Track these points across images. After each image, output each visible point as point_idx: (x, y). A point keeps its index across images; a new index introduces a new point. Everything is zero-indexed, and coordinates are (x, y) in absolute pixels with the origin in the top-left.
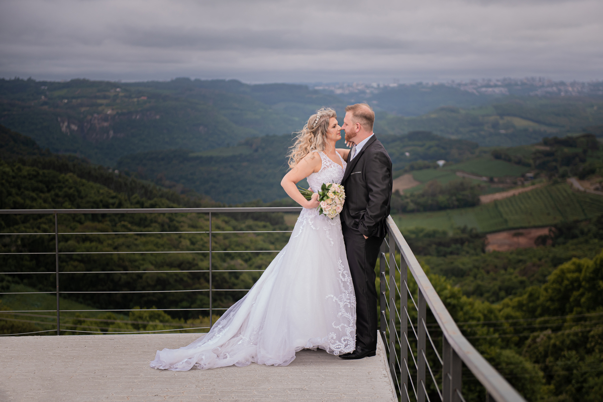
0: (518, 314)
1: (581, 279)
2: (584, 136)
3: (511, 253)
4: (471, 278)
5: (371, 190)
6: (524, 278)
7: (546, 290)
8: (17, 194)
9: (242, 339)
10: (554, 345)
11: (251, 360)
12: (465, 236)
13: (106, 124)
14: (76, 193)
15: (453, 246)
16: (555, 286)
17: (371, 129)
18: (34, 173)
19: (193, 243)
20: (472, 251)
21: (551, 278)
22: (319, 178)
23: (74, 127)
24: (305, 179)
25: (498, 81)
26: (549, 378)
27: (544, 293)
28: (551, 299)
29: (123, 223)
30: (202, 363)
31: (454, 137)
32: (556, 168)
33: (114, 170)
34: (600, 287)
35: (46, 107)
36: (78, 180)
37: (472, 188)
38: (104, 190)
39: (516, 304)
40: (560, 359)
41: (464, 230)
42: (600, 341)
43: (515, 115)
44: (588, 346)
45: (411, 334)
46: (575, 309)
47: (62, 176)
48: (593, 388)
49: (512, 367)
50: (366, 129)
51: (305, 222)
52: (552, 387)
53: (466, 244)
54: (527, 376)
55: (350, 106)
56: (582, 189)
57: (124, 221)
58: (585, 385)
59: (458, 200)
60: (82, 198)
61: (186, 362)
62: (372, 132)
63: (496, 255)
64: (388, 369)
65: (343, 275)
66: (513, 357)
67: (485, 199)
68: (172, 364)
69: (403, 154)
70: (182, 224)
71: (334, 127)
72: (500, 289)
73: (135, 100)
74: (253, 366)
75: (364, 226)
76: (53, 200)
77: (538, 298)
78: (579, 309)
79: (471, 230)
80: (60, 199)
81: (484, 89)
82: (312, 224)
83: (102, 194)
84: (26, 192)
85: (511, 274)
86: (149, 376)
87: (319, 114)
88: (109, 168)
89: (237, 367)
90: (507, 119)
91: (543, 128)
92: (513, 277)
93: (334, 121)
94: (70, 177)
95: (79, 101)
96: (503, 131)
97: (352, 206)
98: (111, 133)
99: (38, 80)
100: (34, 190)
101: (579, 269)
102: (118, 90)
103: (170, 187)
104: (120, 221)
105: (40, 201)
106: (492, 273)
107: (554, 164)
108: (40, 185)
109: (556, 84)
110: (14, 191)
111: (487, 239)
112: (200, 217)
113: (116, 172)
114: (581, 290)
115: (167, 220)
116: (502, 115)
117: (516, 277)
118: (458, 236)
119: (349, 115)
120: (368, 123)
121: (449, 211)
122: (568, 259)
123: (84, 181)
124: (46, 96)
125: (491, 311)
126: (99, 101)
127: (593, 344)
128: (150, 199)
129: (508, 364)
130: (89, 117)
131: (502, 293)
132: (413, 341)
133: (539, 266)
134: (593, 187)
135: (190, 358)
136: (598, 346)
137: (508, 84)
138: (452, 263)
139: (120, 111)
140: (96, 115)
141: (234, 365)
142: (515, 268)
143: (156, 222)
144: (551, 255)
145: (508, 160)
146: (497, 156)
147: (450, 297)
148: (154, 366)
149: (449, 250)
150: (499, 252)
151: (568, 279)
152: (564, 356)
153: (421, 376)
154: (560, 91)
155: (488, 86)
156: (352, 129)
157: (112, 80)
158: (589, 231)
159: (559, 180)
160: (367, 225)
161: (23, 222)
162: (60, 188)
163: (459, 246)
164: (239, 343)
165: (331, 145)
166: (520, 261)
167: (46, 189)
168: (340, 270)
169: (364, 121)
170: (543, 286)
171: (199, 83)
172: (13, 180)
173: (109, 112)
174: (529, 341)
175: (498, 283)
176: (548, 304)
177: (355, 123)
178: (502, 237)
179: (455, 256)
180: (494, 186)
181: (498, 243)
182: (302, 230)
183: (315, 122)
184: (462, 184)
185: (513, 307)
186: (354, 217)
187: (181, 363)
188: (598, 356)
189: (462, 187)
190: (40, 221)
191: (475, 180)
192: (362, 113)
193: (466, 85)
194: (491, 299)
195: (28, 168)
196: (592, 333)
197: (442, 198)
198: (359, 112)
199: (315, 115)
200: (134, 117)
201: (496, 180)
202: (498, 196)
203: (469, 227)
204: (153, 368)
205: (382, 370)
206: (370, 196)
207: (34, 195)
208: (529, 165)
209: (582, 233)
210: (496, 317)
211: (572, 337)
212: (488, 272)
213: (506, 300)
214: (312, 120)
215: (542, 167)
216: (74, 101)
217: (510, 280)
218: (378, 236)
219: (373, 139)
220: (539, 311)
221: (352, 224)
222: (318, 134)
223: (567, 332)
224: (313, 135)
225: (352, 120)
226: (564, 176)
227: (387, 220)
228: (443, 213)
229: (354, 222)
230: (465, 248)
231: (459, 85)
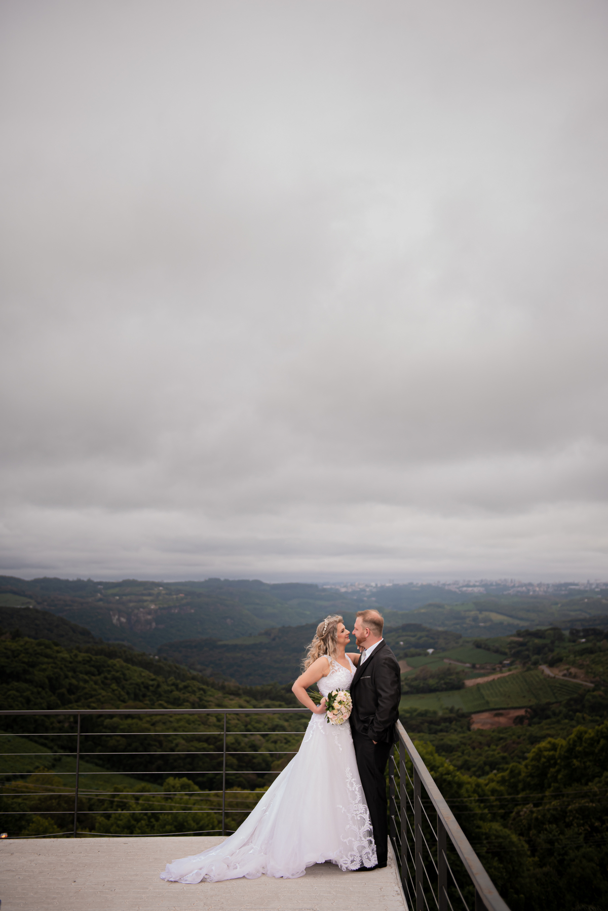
0: (502, 788)
1: (557, 757)
2: (551, 629)
3: (493, 732)
4: (460, 754)
5: (380, 695)
6: (506, 754)
7: (526, 766)
8: (73, 677)
9: (252, 848)
10: (537, 819)
11: (262, 871)
12: (453, 715)
13: (149, 617)
14: (122, 676)
15: (443, 725)
16: (533, 763)
17: (380, 634)
18: (88, 659)
19: (219, 720)
20: (459, 729)
21: (530, 755)
22: (328, 682)
23: (123, 620)
24: (316, 683)
25: (476, 582)
26: (534, 851)
27: (525, 770)
28: (531, 775)
29: (160, 702)
30: (212, 874)
31: (440, 629)
32: (528, 657)
33: (154, 656)
34: (574, 765)
35: (101, 603)
36: (125, 664)
37: (457, 673)
38: (146, 673)
39: (500, 779)
40: (542, 832)
41: (451, 710)
42: (577, 815)
43: (492, 611)
44: (567, 820)
45: (409, 809)
46: (552, 784)
47: (110, 662)
48: (574, 860)
49: (501, 840)
50: (375, 635)
51: (315, 726)
52: (536, 859)
53: (454, 723)
54: (514, 849)
55: (360, 612)
56: (552, 675)
57: (161, 700)
58: (566, 857)
59: (445, 683)
60: (126, 680)
61: (196, 873)
62: (382, 637)
63: (480, 732)
64: (400, 885)
65: (352, 785)
66: (501, 830)
67: (469, 683)
68: (182, 876)
69: (398, 643)
70: (210, 703)
71: (343, 632)
72: (485, 764)
73: (175, 596)
74: (264, 878)
75: (373, 731)
76: (103, 682)
77: (519, 774)
78: (556, 785)
79: (458, 710)
80: (108, 682)
81: (465, 589)
82: (322, 729)
83: (144, 677)
84: (81, 676)
85: (494, 750)
86: (157, 891)
87: (326, 621)
88: (150, 655)
89: (248, 879)
90: (485, 614)
91: (516, 622)
92: (496, 753)
93: (341, 626)
94: (118, 662)
95: (128, 598)
96: (482, 624)
97: (361, 710)
98: (154, 625)
99: (96, 580)
100: (87, 673)
101: (554, 747)
102: (161, 588)
103: (201, 671)
104: (158, 701)
105: (92, 683)
106: (477, 749)
107: (527, 653)
108: (93, 669)
109: (525, 585)
110: (70, 674)
111: (472, 718)
112: (225, 697)
113: (157, 657)
114: (557, 767)
115: (197, 700)
116: (481, 611)
117: (499, 753)
118: (447, 716)
119: (359, 620)
120: (377, 629)
121: (438, 693)
122: (544, 737)
123: (129, 665)
124: (101, 594)
125: (478, 785)
126: (145, 598)
127: (571, 818)
128: (183, 681)
129: (497, 837)
130: (136, 611)
131: (487, 768)
132: (411, 815)
133: (518, 743)
134: (561, 674)
135: (201, 869)
136: (576, 821)
137: (485, 585)
138: (442, 739)
139: (161, 606)
140: (141, 610)
141: (244, 877)
142: (497, 745)
143: (188, 701)
144: (528, 734)
145: (488, 649)
146: (478, 645)
147: (446, 774)
148: (164, 877)
149: (439, 728)
150: (482, 730)
151: (545, 757)
152: (546, 830)
153: (418, 847)
154: (529, 591)
155: (468, 586)
156: (362, 634)
157: (156, 580)
158: (560, 712)
159: (532, 667)
160: (376, 730)
161: (76, 701)
162: (109, 672)
163: (447, 724)
164: (250, 852)
165: (340, 649)
166: (501, 739)
167: (97, 673)
168: (348, 778)
169: (373, 627)
170: (524, 763)
171: (228, 583)
172: (70, 665)
173: (153, 607)
174: (513, 815)
175: (483, 758)
176: (529, 779)
177: (364, 628)
178: (485, 716)
179: (444, 734)
180: (477, 671)
181: (482, 722)
182: (312, 734)
183: (323, 630)
184: (449, 669)
185: (498, 782)
186: (363, 722)
187: (191, 874)
188: (576, 829)
189: (448, 672)
190: (90, 700)
191: (460, 666)
192: (371, 619)
193: (449, 585)
194: (477, 773)
195: (83, 654)
196: (570, 808)
197: (432, 682)
198: (369, 617)
199: (322, 623)
200: (173, 611)
201: (478, 666)
202: (480, 680)
203: (456, 707)
204: (163, 879)
205: (394, 885)
206: (379, 702)
207: (86, 677)
208: (505, 654)
209: (554, 714)
210: (483, 790)
211: (551, 811)
212: (474, 749)
213: (491, 775)
214: (321, 628)
215: (517, 655)
216: (124, 597)
217: (493, 755)
218: (387, 741)
219: (382, 645)
220: (520, 786)
221: (361, 728)
222: (328, 641)
223: (547, 807)
224: (322, 643)
225: (362, 626)
226: (536, 663)
227: (396, 725)
228: (433, 695)
229: (363, 726)
230: (453, 726)
231: (444, 585)
